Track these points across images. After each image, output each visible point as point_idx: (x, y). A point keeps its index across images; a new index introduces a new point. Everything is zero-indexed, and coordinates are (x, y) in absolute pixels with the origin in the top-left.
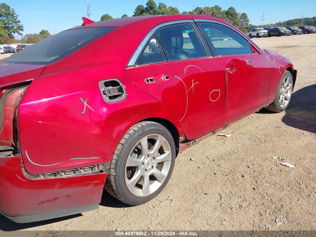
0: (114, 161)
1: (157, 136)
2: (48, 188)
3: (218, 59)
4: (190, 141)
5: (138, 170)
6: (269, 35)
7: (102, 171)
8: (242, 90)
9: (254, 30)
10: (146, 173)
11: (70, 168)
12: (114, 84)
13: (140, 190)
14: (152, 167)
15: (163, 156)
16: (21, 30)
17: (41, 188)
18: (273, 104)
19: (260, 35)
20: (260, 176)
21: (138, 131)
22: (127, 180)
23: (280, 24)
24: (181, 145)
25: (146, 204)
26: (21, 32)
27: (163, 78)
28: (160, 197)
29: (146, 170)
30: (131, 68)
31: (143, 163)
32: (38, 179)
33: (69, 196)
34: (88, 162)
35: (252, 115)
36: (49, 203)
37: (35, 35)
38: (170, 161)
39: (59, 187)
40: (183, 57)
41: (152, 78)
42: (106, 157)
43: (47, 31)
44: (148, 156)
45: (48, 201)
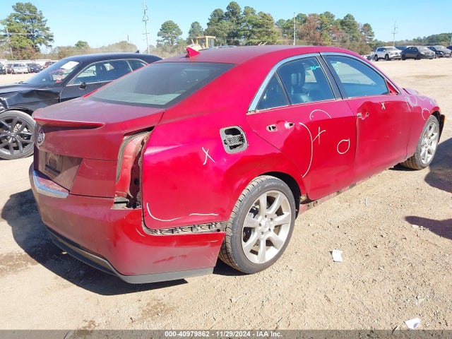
0: (231, 220)
1: (277, 194)
2: (164, 246)
3: (347, 102)
4: (312, 201)
5: (254, 231)
6: (404, 57)
7: (219, 230)
8: (374, 140)
9: (382, 50)
10: (262, 236)
11: (188, 224)
12: (234, 132)
13: (255, 255)
14: (269, 230)
15: (282, 218)
16: (51, 40)
17: (157, 245)
18: (412, 159)
19: (390, 56)
20: (397, 248)
21: (257, 186)
22: (243, 242)
23: (419, 41)
24: (301, 206)
25: (261, 273)
26: (50, 43)
27: (287, 125)
28: (276, 265)
29: (263, 233)
30: (252, 113)
31: (260, 225)
32: (155, 235)
33: (185, 256)
34: (206, 218)
35: (384, 172)
36: (164, 262)
37: (69, 48)
38: (289, 225)
39: (176, 245)
40: (305, 99)
41: (274, 125)
42: (224, 214)
43: (86, 43)
44: (266, 216)
45: (164, 260)
